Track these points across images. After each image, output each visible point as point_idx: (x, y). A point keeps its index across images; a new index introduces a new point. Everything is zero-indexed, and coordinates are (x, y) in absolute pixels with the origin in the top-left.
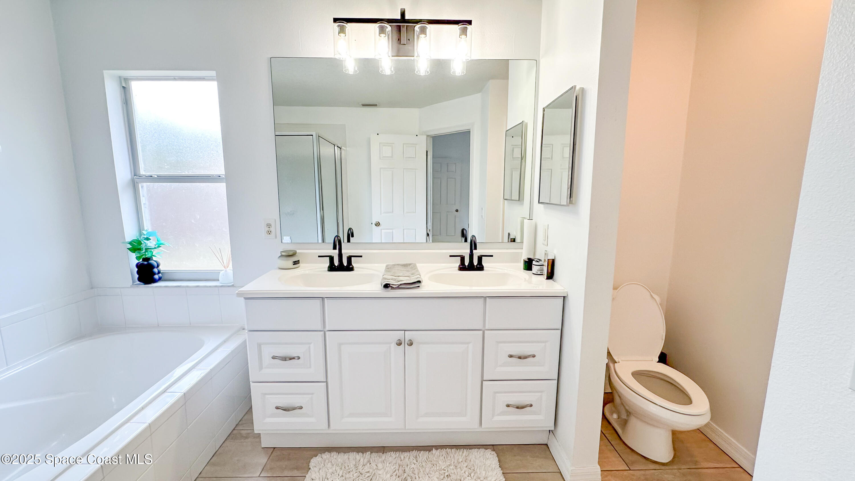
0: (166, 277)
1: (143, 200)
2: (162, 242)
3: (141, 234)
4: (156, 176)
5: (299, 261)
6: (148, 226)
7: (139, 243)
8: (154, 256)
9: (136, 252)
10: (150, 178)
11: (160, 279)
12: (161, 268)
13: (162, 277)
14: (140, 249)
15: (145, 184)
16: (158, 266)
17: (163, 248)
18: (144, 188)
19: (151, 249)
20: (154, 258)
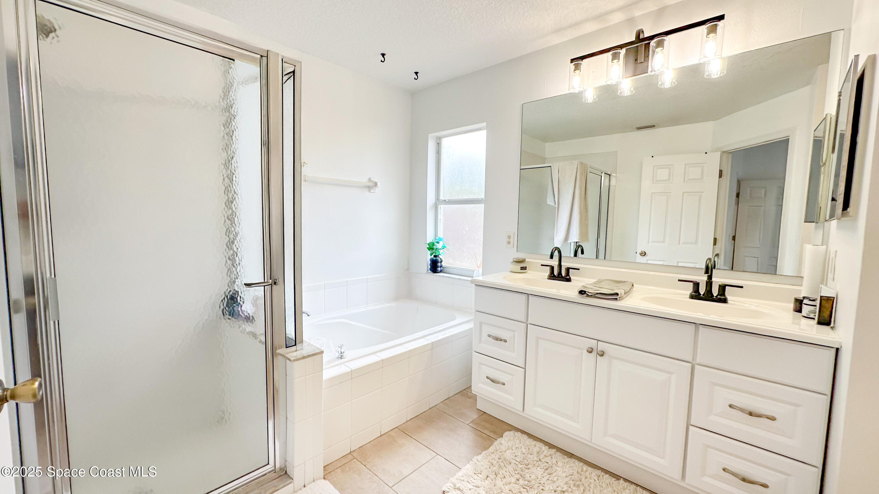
0: (445, 270)
1: (441, 217)
2: (446, 246)
3: (436, 239)
4: (447, 200)
5: (526, 267)
6: (440, 234)
7: (433, 244)
8: (440, 255)
9: (430, 250)
10: (445, 202)
11: (441, 271)
12: (443, 264)
13: (443, 271)
14: (433, 249)
15: (442, 206)
16: (441, 262)
17: (446, 250)
18: (442, 208)
19: (438, 249)
20: (440, 256)
